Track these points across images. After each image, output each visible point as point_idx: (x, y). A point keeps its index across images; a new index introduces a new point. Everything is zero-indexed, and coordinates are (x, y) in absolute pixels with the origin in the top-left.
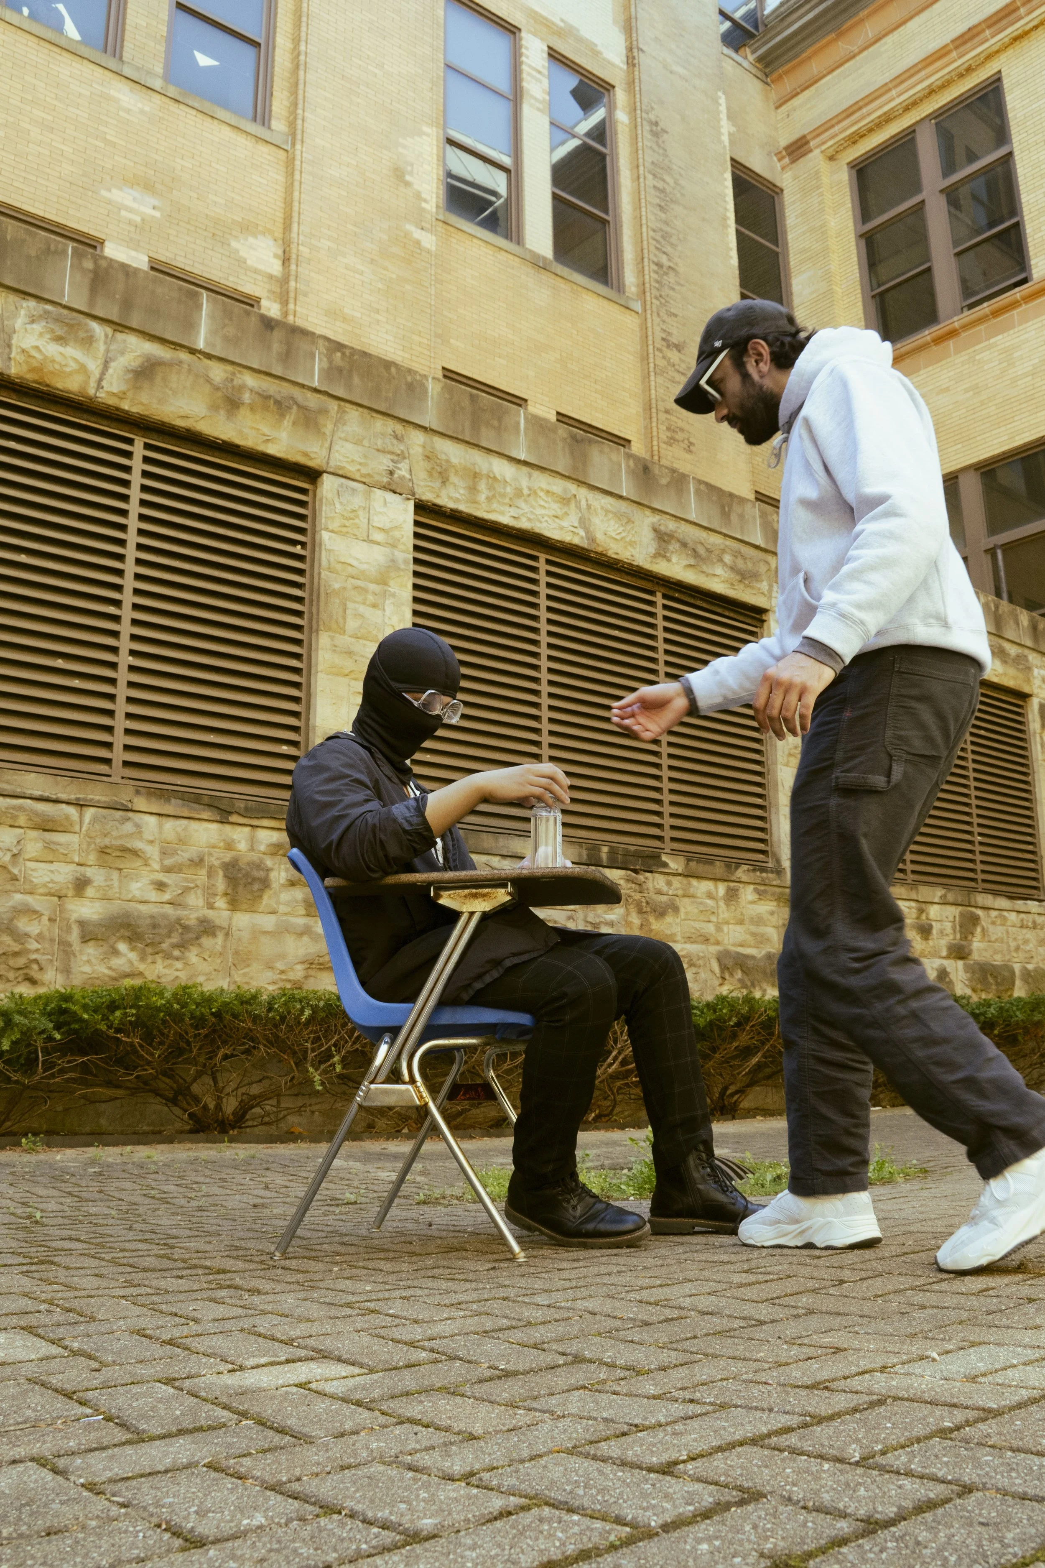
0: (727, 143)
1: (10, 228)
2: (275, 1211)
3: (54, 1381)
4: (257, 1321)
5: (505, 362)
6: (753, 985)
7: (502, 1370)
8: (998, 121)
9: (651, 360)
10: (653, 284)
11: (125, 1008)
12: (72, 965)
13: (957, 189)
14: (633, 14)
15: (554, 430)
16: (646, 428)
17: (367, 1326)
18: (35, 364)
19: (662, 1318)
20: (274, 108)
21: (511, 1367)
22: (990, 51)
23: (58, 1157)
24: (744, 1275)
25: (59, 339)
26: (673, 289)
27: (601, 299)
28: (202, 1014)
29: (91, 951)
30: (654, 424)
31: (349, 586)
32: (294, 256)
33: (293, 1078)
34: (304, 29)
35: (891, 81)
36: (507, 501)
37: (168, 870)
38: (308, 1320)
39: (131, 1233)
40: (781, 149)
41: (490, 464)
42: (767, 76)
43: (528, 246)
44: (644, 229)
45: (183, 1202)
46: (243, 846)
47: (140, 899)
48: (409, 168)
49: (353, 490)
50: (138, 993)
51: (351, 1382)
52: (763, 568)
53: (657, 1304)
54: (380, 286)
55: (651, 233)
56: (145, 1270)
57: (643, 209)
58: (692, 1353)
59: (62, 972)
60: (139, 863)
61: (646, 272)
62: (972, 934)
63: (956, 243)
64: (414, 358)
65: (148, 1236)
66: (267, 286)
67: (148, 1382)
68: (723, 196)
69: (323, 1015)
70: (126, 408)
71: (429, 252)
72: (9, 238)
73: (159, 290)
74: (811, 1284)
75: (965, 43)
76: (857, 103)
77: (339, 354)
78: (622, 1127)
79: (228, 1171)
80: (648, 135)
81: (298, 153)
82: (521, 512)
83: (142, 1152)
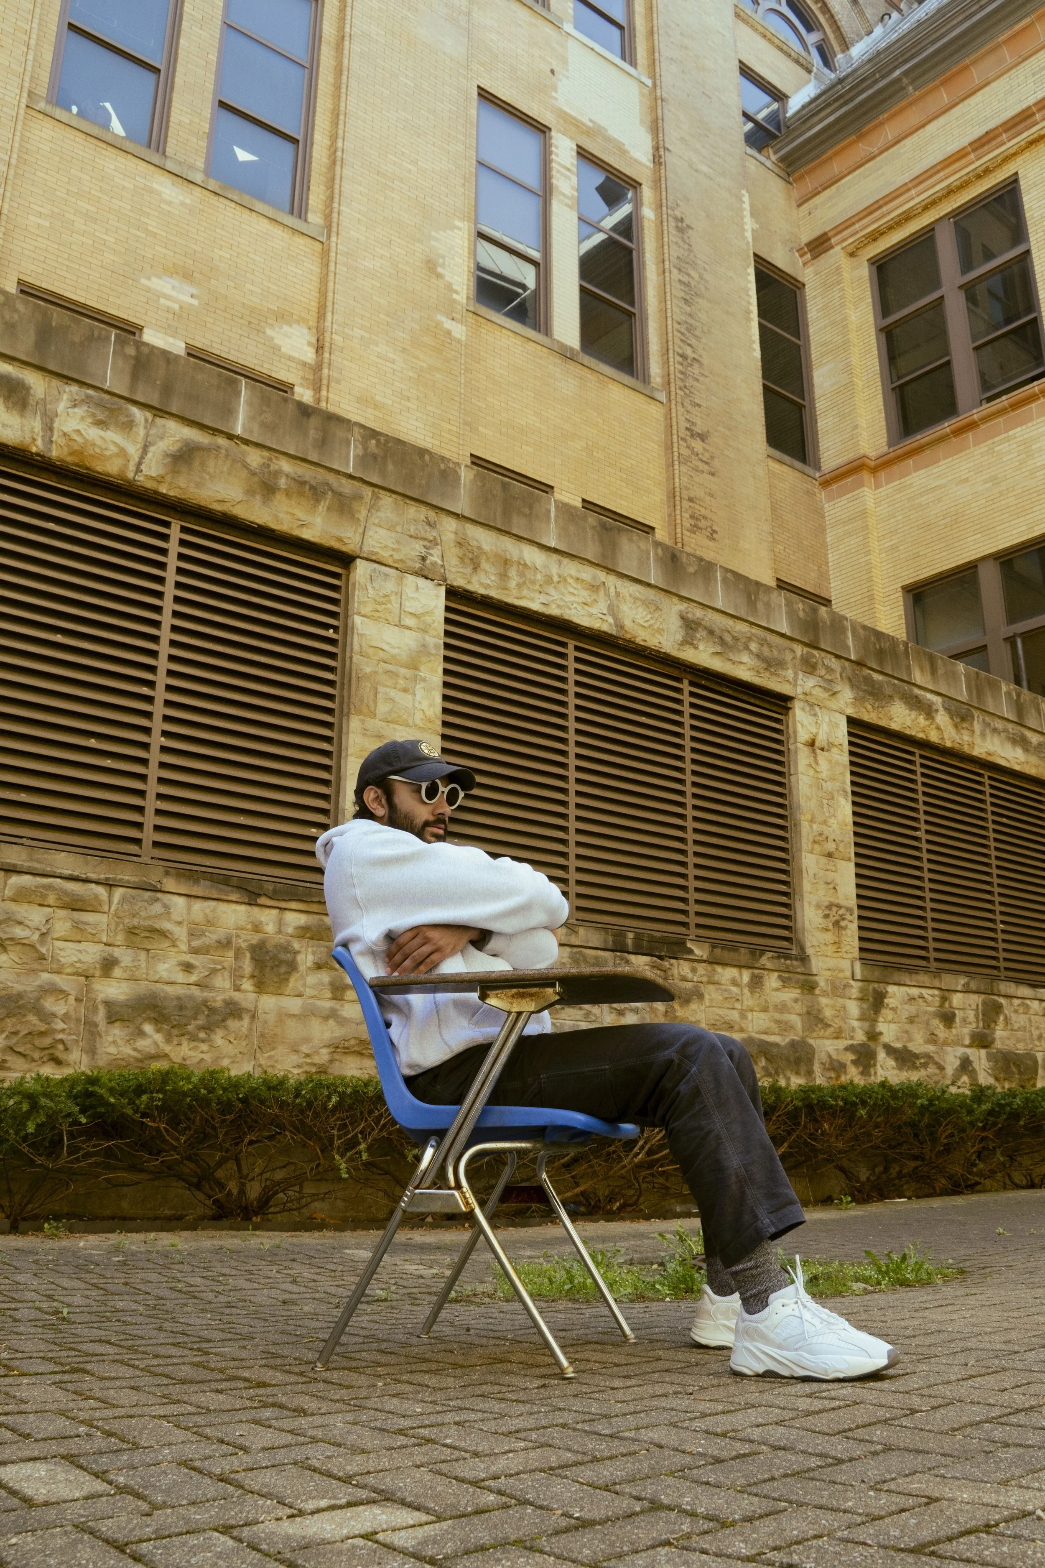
0: (750, 240)
1: (55, 315)
2: (306, 1309)
3: (105, 1527)
4: (309, 1450)
5: (532, 450)
6: (777, 1074)
7: (577, 1519)
8: (1013, 220)
9: (675, 449)
10: (678, 375)
11: (152, 1092)
12: (98, 1046)
13: (974, 286)
14: (660, 115)
15: (585, 519)
16: (670, 515)
17: (425, 1460)
18: (76, 448)
19: (734, 1453)
20: (310, 201)
21: (587, 1515)
22: (1006, 154)
23: (81, 1244)
24: (809, 1400)
25: (100, 423)
26: (697, 380)
27: (626, 389)
28: (229, 1099)
29: (117, 1032)
30: (678, 512)
31: (380, 671)
32: (327, 345)
33: (318, 1165)
34: (341, 126)
35: (911, 181)
36: (537, 587)
37: (195, 951)
38: (363, 1451)
39: (162, 1335)
40: (803, 245)
41: (521, 551)
42: (789, 175)
43: (555, 337)
44: (669, 322)
45: (210, 1296)
46: (270, 928)
47: (167, 980)
48: (441, 261)
49: (386, 575)
50: (165, 1076)
51: (420, 1532)
52: (788, 656)
53: (724, 1435)
54: (411, 374)
55: (676, 326)
56: (183, 1382)
57: (669, 302)
58: (774, 1499)
59: (86, 1053)
60: (166, 944)
61: (671, 363)
62: (995, 1022)
63: (974, 338)
64: (443, 445)
65: (181, 1339)
66: (300, 373)
67: (204, 1530)
68: (746, 290)
69: (349, 1101)
70: (164, 491)
71: (459, 341)
72: (54, 324)
73: (199, 377)
74: (882, 1413)
75: (983, 145)
76: (877, 201)
77: (374, 442)
78: (647, 1218)
79: (254, 1262)
80: (673, 231)
81: (333, 245)
82: (551, 599)
83: (166, 1240)
